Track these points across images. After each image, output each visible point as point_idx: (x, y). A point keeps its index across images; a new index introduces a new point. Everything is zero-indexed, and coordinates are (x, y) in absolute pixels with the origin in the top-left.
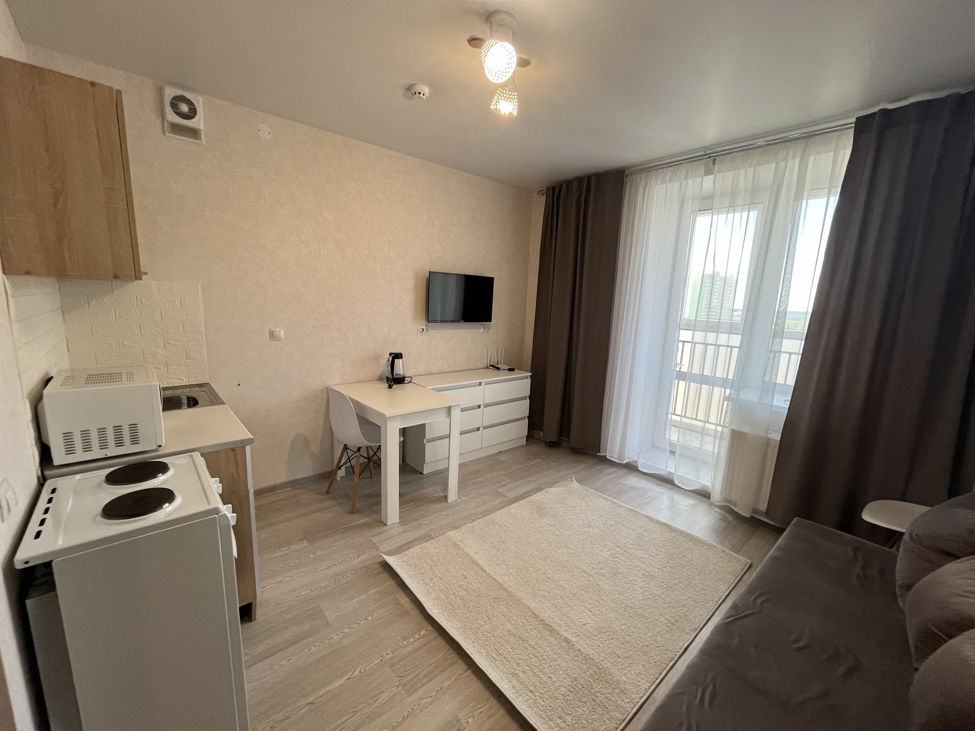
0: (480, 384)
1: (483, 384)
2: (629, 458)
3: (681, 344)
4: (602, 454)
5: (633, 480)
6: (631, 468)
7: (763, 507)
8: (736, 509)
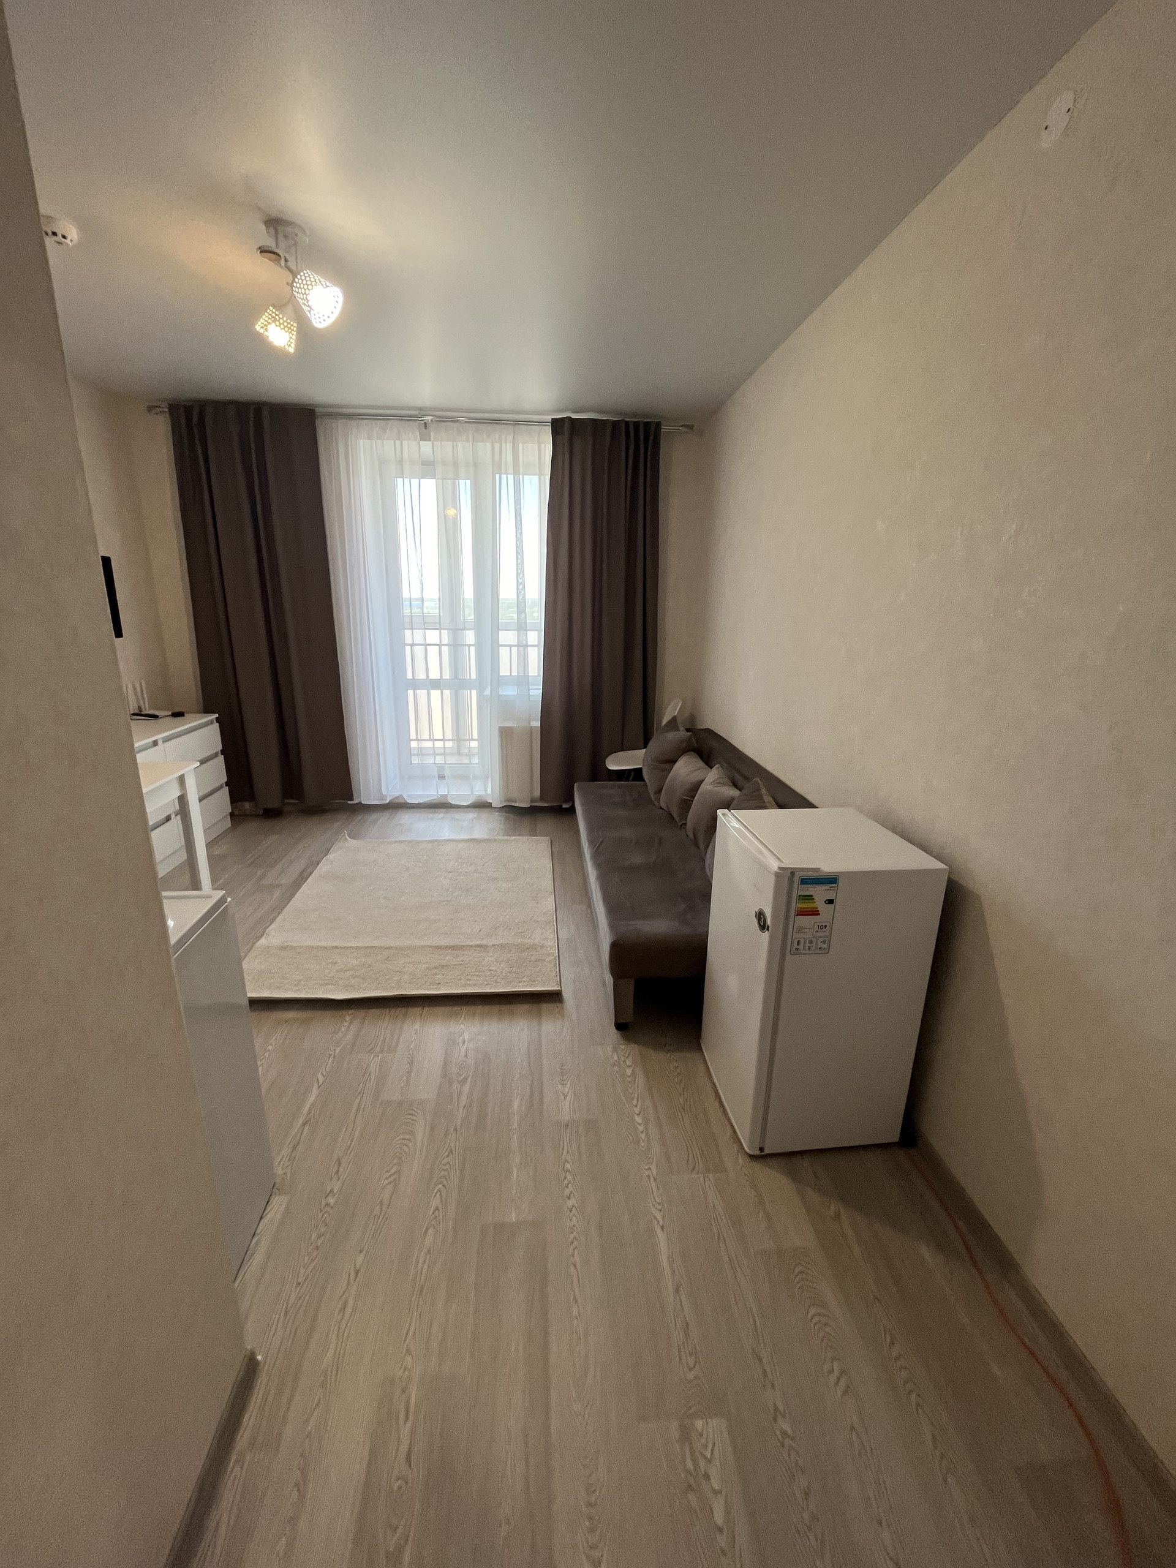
0: (155, 743)
1: (160, 743)
2: (390, 795)
3: (408, 648)
4: (356, 801)
5: (405, 818)
6: (396, 806)
7: (537, 793)
8: (516, 805)
